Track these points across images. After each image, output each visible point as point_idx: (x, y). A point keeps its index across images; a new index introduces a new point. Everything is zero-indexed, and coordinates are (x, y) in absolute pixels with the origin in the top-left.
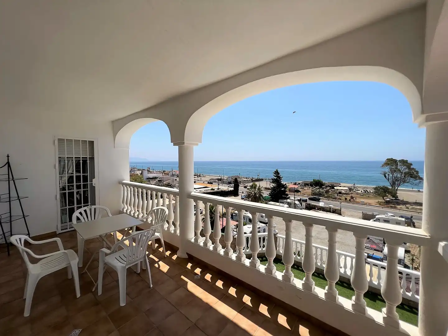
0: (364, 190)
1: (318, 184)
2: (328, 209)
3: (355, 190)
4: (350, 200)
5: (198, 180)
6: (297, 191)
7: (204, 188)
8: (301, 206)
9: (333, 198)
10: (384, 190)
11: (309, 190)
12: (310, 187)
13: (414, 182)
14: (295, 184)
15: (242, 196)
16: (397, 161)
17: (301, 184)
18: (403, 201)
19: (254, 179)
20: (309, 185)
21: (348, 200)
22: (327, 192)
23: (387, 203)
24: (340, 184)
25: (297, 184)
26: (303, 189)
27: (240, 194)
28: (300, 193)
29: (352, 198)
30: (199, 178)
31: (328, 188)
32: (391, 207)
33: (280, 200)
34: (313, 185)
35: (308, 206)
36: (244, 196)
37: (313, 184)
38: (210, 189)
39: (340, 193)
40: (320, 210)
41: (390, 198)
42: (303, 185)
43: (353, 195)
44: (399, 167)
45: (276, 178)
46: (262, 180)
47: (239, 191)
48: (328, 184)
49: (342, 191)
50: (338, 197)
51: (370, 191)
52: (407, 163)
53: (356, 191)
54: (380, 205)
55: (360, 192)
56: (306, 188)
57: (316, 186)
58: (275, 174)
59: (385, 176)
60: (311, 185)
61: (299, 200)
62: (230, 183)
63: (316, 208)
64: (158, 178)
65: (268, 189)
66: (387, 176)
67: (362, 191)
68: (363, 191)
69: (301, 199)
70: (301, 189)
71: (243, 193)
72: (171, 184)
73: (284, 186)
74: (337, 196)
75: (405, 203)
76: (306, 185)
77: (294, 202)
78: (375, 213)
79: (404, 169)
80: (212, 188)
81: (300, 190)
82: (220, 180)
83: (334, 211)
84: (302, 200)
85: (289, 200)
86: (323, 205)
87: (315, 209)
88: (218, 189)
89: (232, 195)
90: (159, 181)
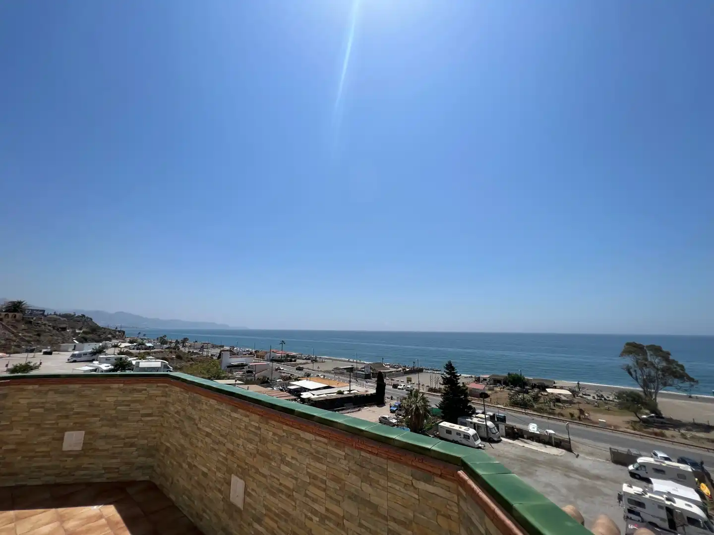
0: (597, 395)
1: (515, 382)
2: (547, 440)
3: (581, 395)
4: (579, 418)
5: (313, 370)
6: (484, 395)
7: (325, 388)
8: (497, 430)
9: (550, 414)
10: (634, 398)
11: (503, 393)
12: (504, 388)
13: (681, 385)
14: (478, 380)
15: (391, 407)
16: (644, 346)
17: (488, 380)
18: (671, 419)
19: (408, 370)
20: (502, 382)
21: (576, 416)
22: (536, 398)
23: (646, 423)
24: (554, 383)
25: (481, 379)
26: (493, 390)
27: (387, 400)
28: (489, 399)
29: (582, 412)
30: (315, 366)
31: (536, 390)
32: (656, 434)
33: (460, 419)
34: (510, 384)
35: (510, 431)
36: (395, 406)
37: (510, 381)
38: (335, 390)
39: (558, 400)
41: (647, 414)
42: (492, 382)
43: (582, 407)
44: (649, 359)
45: (448, 376)
46: (420, 371)
47: (386, 395)
48: (534, 382)
49: (562, 396)
50: (558, 410)
51: (608, 397)
52: (661, 351)
53: (584, 396)
54: (635, 429)
55: (590, 398)
56: (497, 389)
57: (515, 386)
58: (447, 369)
59: (630, 374)
60: (506, 384)
61: (492, 418)
62: (367, 377)
63: (525, 436)
64: (247, 365)
65: (435, 390)
66: (633, 372)
67: (594, 398)
68: (596, 397)
69: (494, 414)
70: (490, 390)
71: (392, 399)
72: (268, 379)
73: (463, 391)
74: (554, 406)
75: (676, 425)
76: (496, 382)
77: (485, 423)
78: (634, 452)
80: (339, 389)
81: (489, 392)
82: (351, 370)
83: (558, 444)
84: (497, 418)
85: (475, 420)
86: (536, 429)
87: (523, 438)
88: (350, 391)
89: (373, 403)
90: (248, 372)
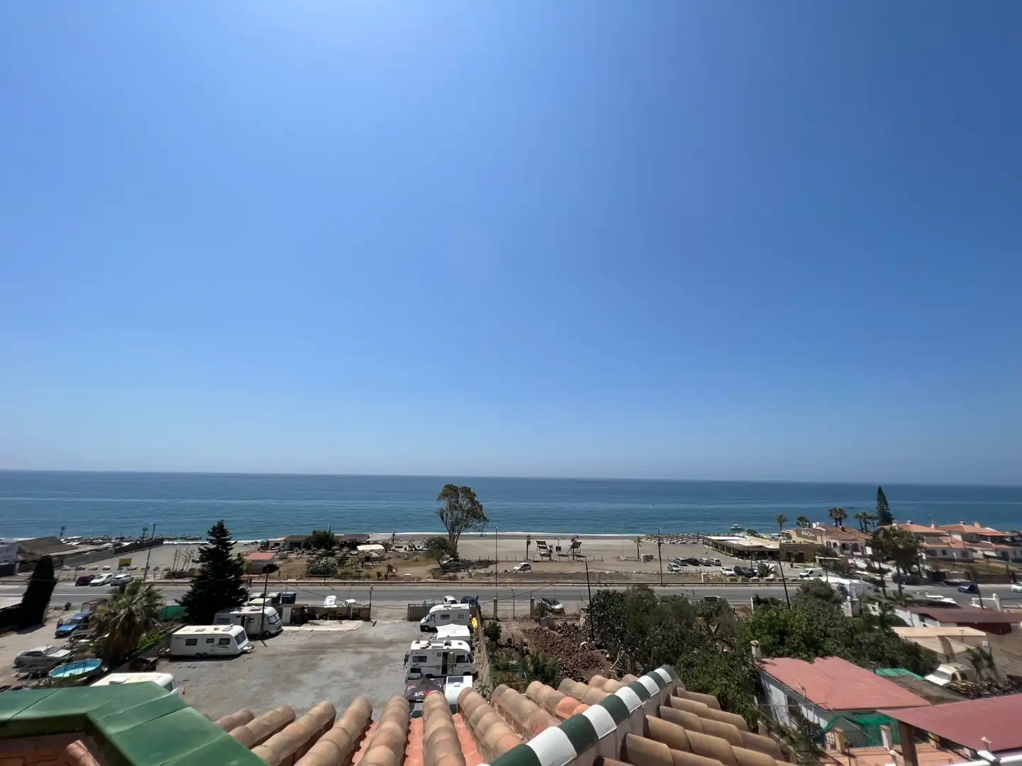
0: (409, 545)
1: (323, 542)
2: (344, 613)
3: (394, 548)
4: (386, 576)
6: (271, 568)
8: (278, 618)
9: (355, 578)
10: (440, 544)
11: (300, 560)
12: (303, 552)
13: (477, 525)
14: (265, 547)
16: (458, 488)
17: (281, 545)
18: (464, 561)
19: (126, 544)
20: (302, 546)
21: (383, 575)
22: (342, 561)
23: (445, 569)
24: (368, 538)
25: (272, 545)
26: (286, 558)
27: (52, 613)
28: (276, 573)
29: (390, 568)
31: (345, 550)
32: (450, 578)
33: (219, 615)
34: (313, 546)
35: (298, 614)
36: (73, 622)
37: (313, 542)
39: (368, 559)
40: (326, 619)
41: (447, 559)
42: (287, 546)
43: (391, 562)
44: (460, 501)
45: (212, 546)
46: (159, 542)
47: (53, 604)
48: (344, 540)
49: (373, 553)
50: (365, 572)
51: (418, 547)
52: (470, 492)
53: (397, 549)
54: (434, 578)
55: (402, 550)
56: (293, 556)
57: (319, 548)
58: (213, 535)
59: (442, 518)
60: (307, 546)
61: (274, 602)
63: (317, 615)
65: (180, 575)
66: (444, 516)
67: (405, 549)
68: (408, 549)
69: (279, 595)
70: (281, 559)
71: (67, 610)
73: (236, 567)
74: (362, 566)
75: (467, 565)
76: (293, 545)
77: (261, 612)
78: (429, 602)
79: (464, 502)
81: (278, 563)
83: (356, 615)
84: (283, 598)
85: (246, 610)
86: (333, 603)
87: (314, 619)
